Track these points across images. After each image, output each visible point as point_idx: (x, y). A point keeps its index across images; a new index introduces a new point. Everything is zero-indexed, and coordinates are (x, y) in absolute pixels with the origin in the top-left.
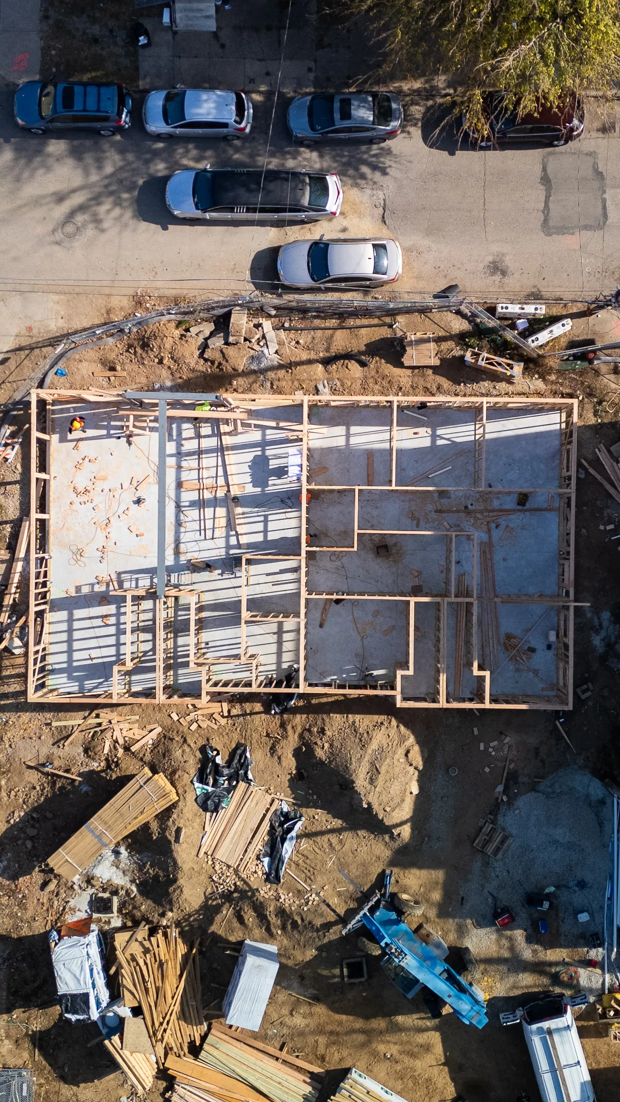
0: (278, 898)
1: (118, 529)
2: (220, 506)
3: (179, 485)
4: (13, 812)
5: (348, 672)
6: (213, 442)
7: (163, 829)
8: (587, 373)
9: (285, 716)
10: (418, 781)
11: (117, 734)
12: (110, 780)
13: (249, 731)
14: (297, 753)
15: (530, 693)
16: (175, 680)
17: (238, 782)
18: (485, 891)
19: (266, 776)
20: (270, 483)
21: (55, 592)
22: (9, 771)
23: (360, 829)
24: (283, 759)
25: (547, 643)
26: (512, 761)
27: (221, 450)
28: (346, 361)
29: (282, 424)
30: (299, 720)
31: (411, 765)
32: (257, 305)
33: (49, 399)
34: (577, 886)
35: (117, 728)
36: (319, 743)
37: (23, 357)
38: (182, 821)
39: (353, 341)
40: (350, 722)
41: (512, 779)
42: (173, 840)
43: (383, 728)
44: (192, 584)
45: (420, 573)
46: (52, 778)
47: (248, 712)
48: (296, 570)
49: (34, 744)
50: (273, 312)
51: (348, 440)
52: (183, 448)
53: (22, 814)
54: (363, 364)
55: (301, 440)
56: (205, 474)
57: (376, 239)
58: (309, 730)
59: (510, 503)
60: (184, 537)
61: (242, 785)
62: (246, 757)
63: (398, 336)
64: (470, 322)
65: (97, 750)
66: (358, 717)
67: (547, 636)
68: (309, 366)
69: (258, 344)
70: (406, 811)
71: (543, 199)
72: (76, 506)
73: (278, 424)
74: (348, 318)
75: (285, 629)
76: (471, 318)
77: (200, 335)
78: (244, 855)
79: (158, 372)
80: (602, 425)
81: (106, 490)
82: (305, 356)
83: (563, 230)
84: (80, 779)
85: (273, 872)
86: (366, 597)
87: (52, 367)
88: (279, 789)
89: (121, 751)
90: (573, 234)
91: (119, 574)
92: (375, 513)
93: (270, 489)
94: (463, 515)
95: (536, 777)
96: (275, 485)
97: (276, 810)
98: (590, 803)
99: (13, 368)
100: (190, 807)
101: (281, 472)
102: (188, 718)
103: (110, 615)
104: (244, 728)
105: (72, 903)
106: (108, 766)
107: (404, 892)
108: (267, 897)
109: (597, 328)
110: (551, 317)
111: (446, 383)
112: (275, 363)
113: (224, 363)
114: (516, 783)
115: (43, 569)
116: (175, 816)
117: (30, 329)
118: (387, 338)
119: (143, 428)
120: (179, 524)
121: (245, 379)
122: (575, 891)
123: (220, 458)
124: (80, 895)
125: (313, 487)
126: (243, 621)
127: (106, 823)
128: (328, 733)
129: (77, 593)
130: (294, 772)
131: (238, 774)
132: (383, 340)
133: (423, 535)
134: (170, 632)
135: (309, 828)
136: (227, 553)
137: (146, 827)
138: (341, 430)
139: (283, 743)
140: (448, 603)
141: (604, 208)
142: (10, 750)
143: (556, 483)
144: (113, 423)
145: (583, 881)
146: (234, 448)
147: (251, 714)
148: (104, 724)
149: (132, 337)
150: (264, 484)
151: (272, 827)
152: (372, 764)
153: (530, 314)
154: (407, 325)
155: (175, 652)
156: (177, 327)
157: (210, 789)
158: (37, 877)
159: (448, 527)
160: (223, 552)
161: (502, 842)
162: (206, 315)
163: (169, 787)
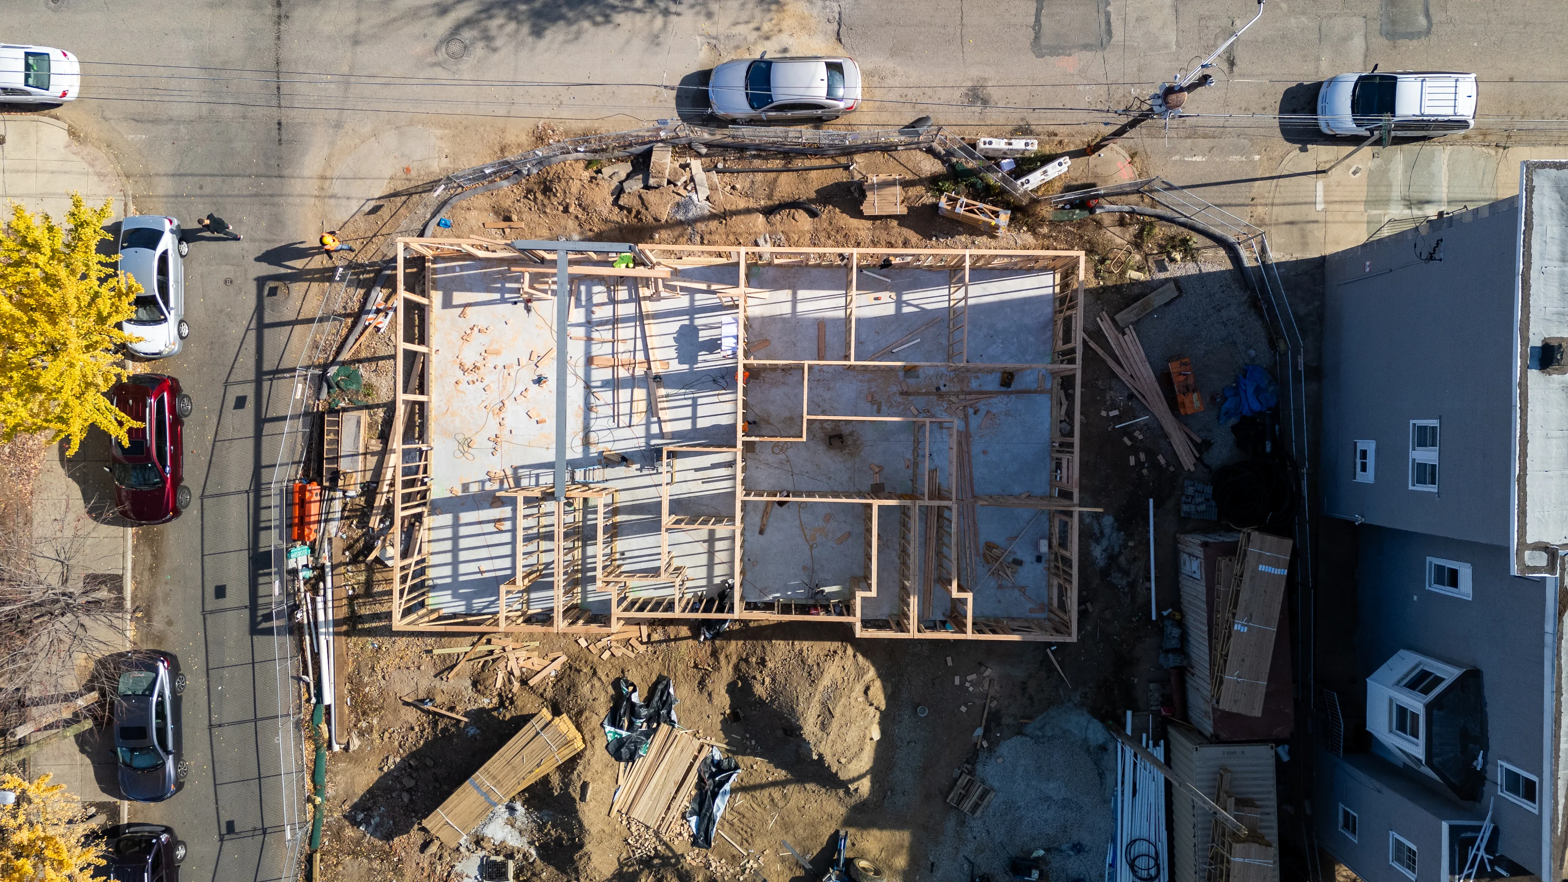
0: (707, 866)
1: (514, 415)
2: (639, 387)
3: (589, 360)
4: (387, 758)
5: (794, 588)
6: (628, 309)
7: (566, 784)
8: (1087, 225)
9: (717, 642)
10: (880, 723)
11: (512, 664)
12: (503, 721)
13: (673, 661)
14: (731, 689)
15: (1015, 615)
16: (584, 598)
17: (659, 725)
18: (960, 855)
19: (694, 716)
20: (700, 358)
21: (436, 492)
22: (382, 708)
23: (808, 782)
24: (714, 696)
25: (1036, 554)
26: (993, 698)
27: (640, 318)
28: (793, 211)
29: (714, 287)
30: (734, 647)
31: (871, 705)
32: (684, 141)
33: (429, 254)
34: (1072, 850)
35: (512, 656)
36: (758, 677)
37: (399, 205)
38: (589, 774)
39: (800, 186)
40: (796, 651)
41: (994, 721)
42: (577, 799)
43: (837, 658)
44: (603, 481)
45: (881, 468)
46: (434, 717)
47: (672, 637)
48: (731, 464)
49: (412, 675)
50: (704, 151)
51: (794, 307)
52: (594, 316)
53: (398, 760)
54: (813, 214)
55: (737, 306)
56: (621, 347)
57: (829, 57)
58: (746, 661)
59: (992, 383)
60: (595, 425)
61: (664, 728)
62: (669, 693)
63: (856, 179)
64: (944, 162)
65: (487, 683)
66: (806, 644)
67: (1036, 546)
68: (748, 216)
69: (685, 188)
70: (865, 761)
71: (1033, 11)
72: (463, 386)
73: (709, 286)
74: (795, 157)
75: (717, 536)
76: (945, 158)
77: (614, 178)
78: (666, 814)
79: (563, 222)
80: (1105, 289)
81: (500, 367)
82: (742, 204)
83: (1058, 50)
84: (466, 720)
85: (702, 833)
86: (817, 499)
87: (433, 216)
88: (709, 732)
89: (516, 685)
90: (1070, 55)
91: (515, 469)
92: (827, 395)
93: (700, 366)
94: (934, 398)
95: (1023, 718)
96: (705, 361)
97: (706, 758)
98: (1088, 749)
99: (386, 217)
100: (599, 756)
101: (714, 345)
102: (600, 645)
103: (504, 519)
104: (667, 658)
105: (459, 868)
106: (502, 704)
107: (862, 857)
108: (694, 864)
109: (1099, 170)
110: (1043, 156)
111: (913, 237)
112: (706, 212)
113: (643, 211)
114: (999, 724)
115: (423, 463)
116: (580, 768)
117: (407, 170)
118: (843, 183)
119: (545, 291)
120: (588, 408)
121: (669, 232)
122: (1070, 856)
123: (638, 328)
124: (468, 858)
125: (752, 361)
126: (663, 529)
127: (494, 778)
128: (770, 665)
129: (463, 491)
130: (728, 712)
131: (659, 715)
132: (838, 185)
133: (886, 422)
134: (578, 540)
135: (745, 780)
136: (647, 443)
137: (545, 781)
138: (785, 295)
139: (715, 676)
140: (920, 506)
141: (1108, 23)
142: (383, 682)
143: (1049, 359)
144: (508, 285)
145: (1079, 843)
146: (656, 316)
147: (676, 639)
148: (497, 651)
149: (532, 180)
150: (693, 360)
151: (701, 779)
152: (824, 704)
153: (1017, 151)
154: (867, 167)
155: (584, 563)
156: (587, 168)
157: (624, 733)
158: (415, 837)
159: (916, 413)
160: (642, 442)
161: (982, 797)
162: (621, 154)
163: (573, 732)
